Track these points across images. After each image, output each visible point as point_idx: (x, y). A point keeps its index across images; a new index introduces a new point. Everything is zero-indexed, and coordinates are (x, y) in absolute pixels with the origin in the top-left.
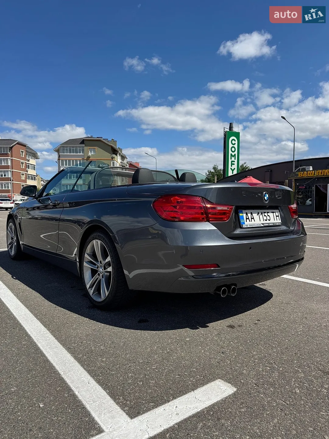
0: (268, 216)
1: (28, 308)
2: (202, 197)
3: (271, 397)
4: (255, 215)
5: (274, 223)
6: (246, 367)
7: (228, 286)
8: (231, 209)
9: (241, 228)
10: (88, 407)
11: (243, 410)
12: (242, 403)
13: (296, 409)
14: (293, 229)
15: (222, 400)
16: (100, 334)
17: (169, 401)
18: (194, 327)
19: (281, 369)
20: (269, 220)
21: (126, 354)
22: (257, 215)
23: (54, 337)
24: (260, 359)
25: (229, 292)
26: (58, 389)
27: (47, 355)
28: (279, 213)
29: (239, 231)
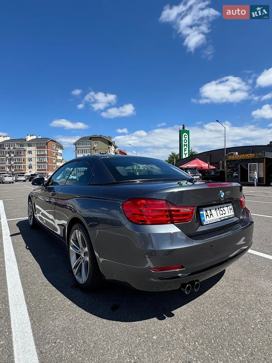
0: (224, 210)
2: (166, 201)
4: (213, 211)
5: (228, 216)
7: (192, 283)
8: (193, 210)
9: (202, 225)
14: (243, 218)
20: (225, 214)
22: (215, 211)
25: (193, 287)
28: (232, 206)
29: (201, 229)
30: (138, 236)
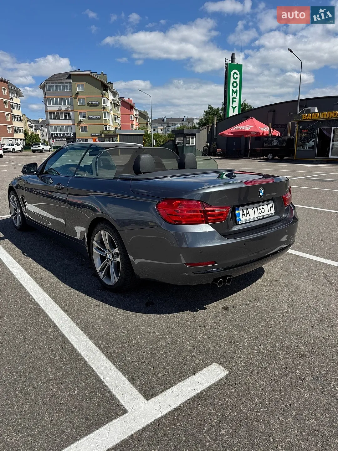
0: (263, 208)
1: (45, 291)
2: (202, 201)
3: (255, 379)
4: (251, 211)
5: (268, 215)
6: (237, 350)
7: (224, 278)
8: (228, 209)
9: (237, 224)
10: (113, 390)
11: (233, 391)
12: (233, 384)
13: (273, 389)
14: (286, 216)
15: (217, 382)
16: (114, 319)
17: (175, 385)
18: (194, 310)
19: (265, 352)
21: (138, 339)
22: (252, 209)
23: (75, 323)
24: (249, 342)
25: (225, 282)
26: (87, 375)
27: (72, 342)
28: (273, 204)
29: (236, 228)
30: (174, 236)
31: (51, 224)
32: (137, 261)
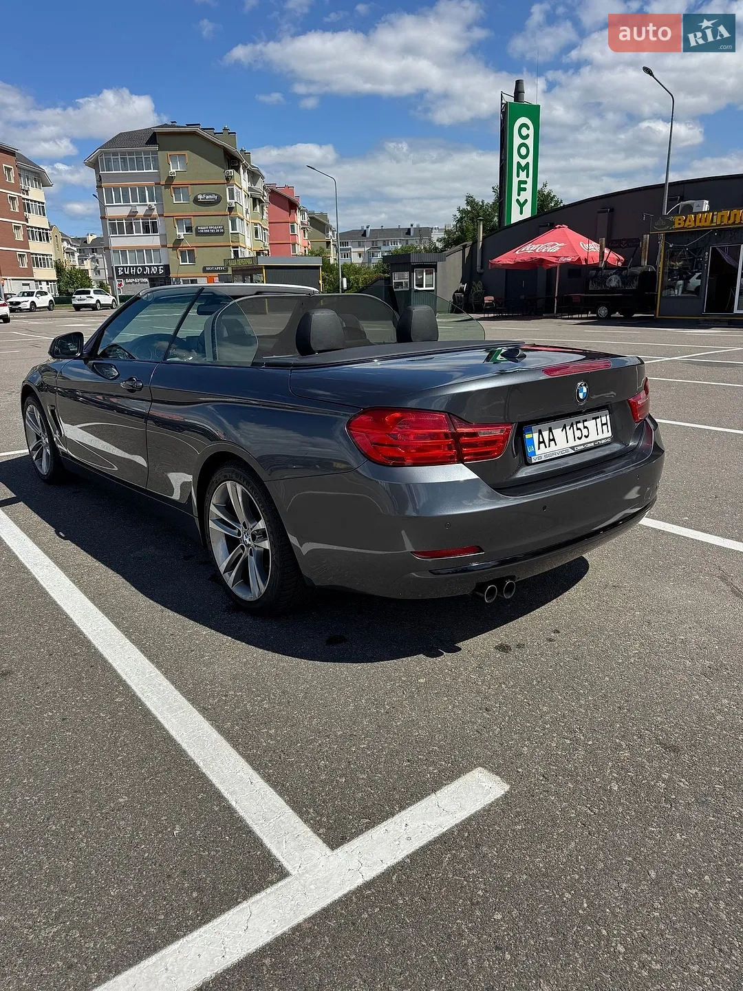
0: (585, 427)
1: (107, 615)
2: (448, 413)
3: (568, 801)
4: (558, 433)
5: (596, 441)
6: (529, 739)
7: (499, 582)
8: (508, 431)
9: (528, 464)
10: (256, 829)
11: (520, 827)
12: (518, 814)
13: (608, 822)
14: (636, 444)
15: (484, 809)
16: (257, 674)
17: (393, 815)
18: (433, 653)
19: (590, 743)
21: (312, 717)
22: (562, 430)
23: (173, 683)
24: (554, 722)
25: (500, 591)
26: (200, 797)
27: (167, 726)
28: (608, 417)
29: (525, 472)
30: (387, 491)
31: (117, 469)
32: (306, 548)
